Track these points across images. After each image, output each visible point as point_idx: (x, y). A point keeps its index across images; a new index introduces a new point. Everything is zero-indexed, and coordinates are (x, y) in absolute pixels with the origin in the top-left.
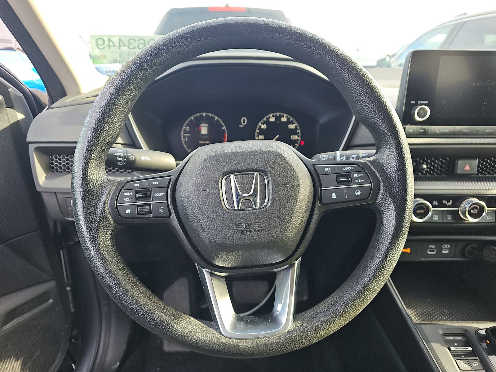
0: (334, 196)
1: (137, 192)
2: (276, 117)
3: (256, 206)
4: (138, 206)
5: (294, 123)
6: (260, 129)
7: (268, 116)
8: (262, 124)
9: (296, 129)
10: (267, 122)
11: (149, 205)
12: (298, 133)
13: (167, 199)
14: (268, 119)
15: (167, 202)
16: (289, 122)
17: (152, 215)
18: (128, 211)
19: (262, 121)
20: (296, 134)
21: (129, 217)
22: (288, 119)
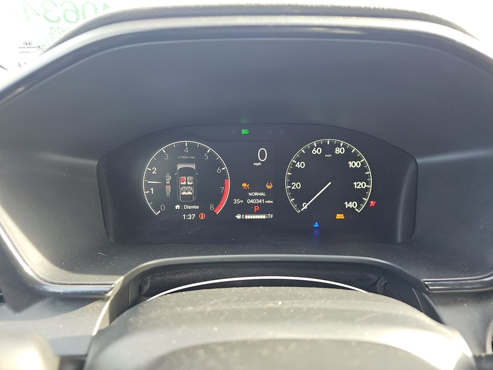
2: (323, 146)
5: (359, 159)
6: (294, 169)
7: (308, 146)
8: (298, 160)
9: (363, 168)
10: (307, 157)
12: (368, 176)
14: (309, 151)
16: (349, 156)
19: (297, 155)
20: (365, 179)
22: (348, 150)
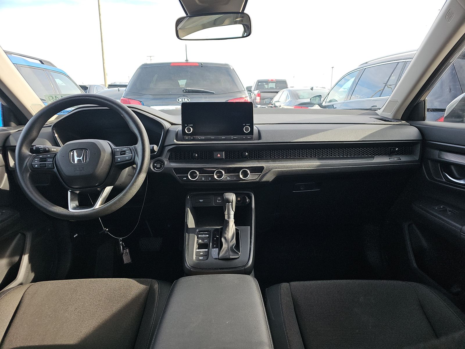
0: (119, 160)
1: (40, 159)
3: (83, 162)
4: (40, 164)
11: (45, 164)
13: (53, 162)
15: (53, 163)
17: (46, 168)
18: (36, 166)
21: (36, 168)
